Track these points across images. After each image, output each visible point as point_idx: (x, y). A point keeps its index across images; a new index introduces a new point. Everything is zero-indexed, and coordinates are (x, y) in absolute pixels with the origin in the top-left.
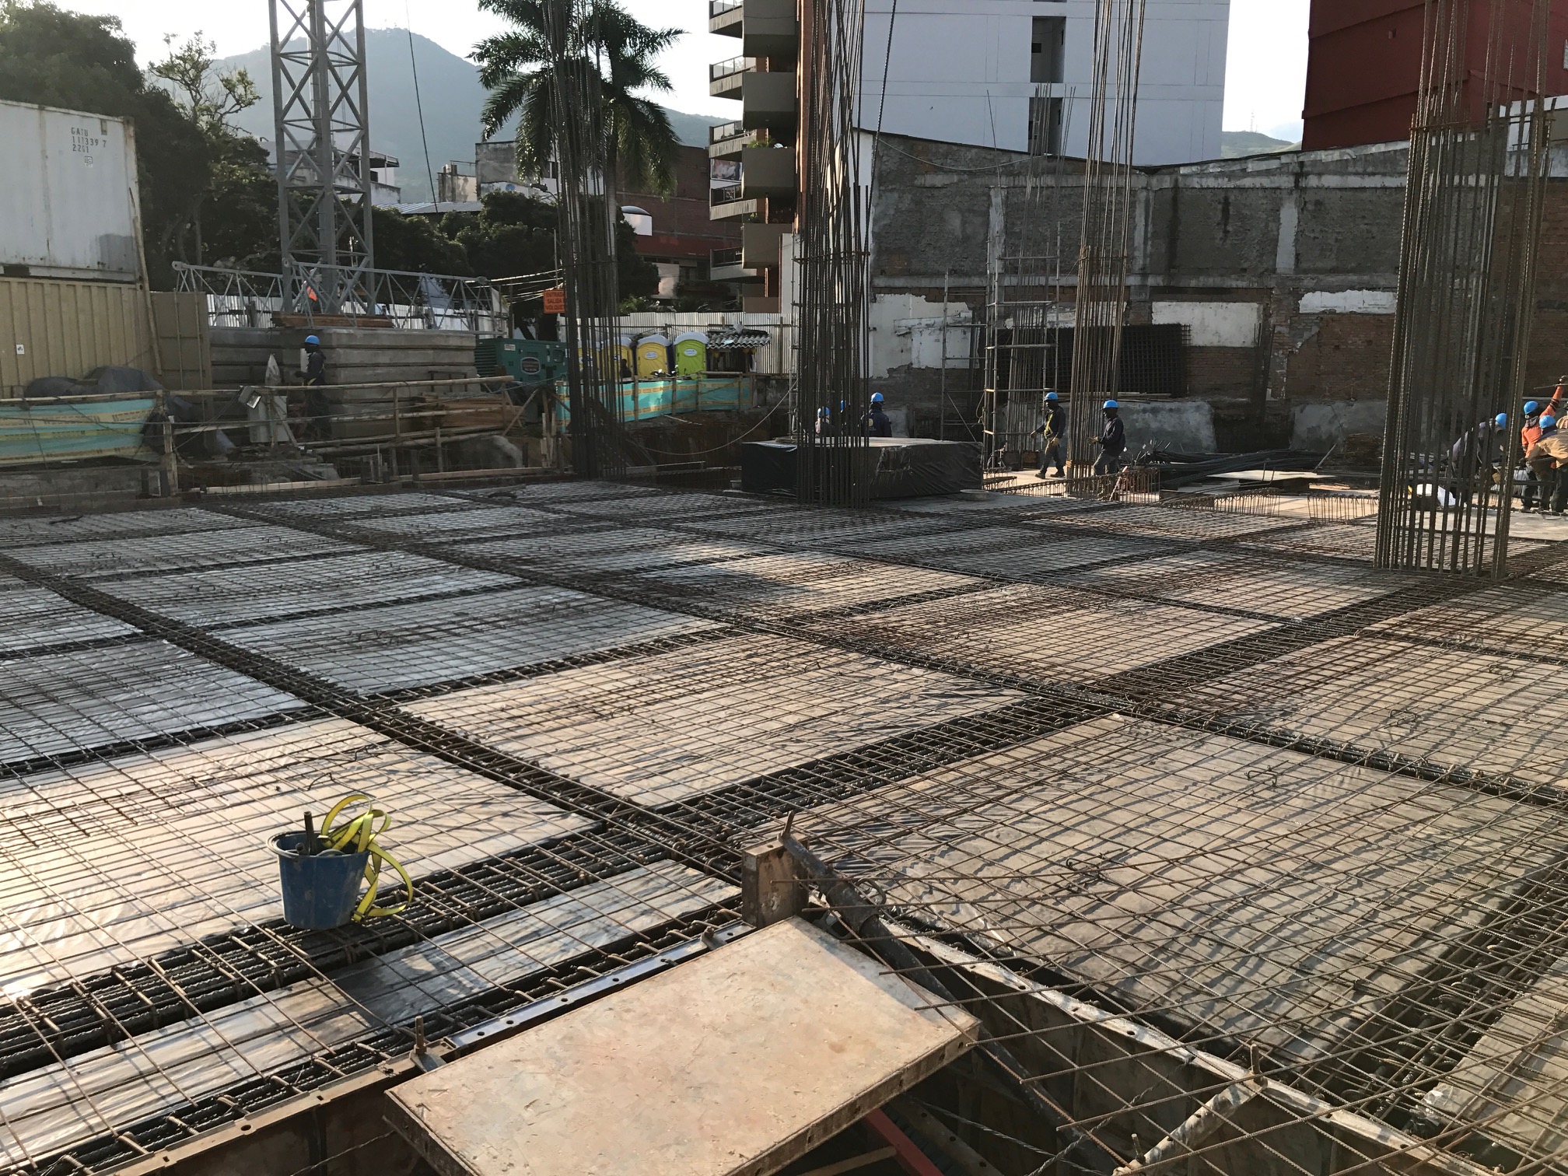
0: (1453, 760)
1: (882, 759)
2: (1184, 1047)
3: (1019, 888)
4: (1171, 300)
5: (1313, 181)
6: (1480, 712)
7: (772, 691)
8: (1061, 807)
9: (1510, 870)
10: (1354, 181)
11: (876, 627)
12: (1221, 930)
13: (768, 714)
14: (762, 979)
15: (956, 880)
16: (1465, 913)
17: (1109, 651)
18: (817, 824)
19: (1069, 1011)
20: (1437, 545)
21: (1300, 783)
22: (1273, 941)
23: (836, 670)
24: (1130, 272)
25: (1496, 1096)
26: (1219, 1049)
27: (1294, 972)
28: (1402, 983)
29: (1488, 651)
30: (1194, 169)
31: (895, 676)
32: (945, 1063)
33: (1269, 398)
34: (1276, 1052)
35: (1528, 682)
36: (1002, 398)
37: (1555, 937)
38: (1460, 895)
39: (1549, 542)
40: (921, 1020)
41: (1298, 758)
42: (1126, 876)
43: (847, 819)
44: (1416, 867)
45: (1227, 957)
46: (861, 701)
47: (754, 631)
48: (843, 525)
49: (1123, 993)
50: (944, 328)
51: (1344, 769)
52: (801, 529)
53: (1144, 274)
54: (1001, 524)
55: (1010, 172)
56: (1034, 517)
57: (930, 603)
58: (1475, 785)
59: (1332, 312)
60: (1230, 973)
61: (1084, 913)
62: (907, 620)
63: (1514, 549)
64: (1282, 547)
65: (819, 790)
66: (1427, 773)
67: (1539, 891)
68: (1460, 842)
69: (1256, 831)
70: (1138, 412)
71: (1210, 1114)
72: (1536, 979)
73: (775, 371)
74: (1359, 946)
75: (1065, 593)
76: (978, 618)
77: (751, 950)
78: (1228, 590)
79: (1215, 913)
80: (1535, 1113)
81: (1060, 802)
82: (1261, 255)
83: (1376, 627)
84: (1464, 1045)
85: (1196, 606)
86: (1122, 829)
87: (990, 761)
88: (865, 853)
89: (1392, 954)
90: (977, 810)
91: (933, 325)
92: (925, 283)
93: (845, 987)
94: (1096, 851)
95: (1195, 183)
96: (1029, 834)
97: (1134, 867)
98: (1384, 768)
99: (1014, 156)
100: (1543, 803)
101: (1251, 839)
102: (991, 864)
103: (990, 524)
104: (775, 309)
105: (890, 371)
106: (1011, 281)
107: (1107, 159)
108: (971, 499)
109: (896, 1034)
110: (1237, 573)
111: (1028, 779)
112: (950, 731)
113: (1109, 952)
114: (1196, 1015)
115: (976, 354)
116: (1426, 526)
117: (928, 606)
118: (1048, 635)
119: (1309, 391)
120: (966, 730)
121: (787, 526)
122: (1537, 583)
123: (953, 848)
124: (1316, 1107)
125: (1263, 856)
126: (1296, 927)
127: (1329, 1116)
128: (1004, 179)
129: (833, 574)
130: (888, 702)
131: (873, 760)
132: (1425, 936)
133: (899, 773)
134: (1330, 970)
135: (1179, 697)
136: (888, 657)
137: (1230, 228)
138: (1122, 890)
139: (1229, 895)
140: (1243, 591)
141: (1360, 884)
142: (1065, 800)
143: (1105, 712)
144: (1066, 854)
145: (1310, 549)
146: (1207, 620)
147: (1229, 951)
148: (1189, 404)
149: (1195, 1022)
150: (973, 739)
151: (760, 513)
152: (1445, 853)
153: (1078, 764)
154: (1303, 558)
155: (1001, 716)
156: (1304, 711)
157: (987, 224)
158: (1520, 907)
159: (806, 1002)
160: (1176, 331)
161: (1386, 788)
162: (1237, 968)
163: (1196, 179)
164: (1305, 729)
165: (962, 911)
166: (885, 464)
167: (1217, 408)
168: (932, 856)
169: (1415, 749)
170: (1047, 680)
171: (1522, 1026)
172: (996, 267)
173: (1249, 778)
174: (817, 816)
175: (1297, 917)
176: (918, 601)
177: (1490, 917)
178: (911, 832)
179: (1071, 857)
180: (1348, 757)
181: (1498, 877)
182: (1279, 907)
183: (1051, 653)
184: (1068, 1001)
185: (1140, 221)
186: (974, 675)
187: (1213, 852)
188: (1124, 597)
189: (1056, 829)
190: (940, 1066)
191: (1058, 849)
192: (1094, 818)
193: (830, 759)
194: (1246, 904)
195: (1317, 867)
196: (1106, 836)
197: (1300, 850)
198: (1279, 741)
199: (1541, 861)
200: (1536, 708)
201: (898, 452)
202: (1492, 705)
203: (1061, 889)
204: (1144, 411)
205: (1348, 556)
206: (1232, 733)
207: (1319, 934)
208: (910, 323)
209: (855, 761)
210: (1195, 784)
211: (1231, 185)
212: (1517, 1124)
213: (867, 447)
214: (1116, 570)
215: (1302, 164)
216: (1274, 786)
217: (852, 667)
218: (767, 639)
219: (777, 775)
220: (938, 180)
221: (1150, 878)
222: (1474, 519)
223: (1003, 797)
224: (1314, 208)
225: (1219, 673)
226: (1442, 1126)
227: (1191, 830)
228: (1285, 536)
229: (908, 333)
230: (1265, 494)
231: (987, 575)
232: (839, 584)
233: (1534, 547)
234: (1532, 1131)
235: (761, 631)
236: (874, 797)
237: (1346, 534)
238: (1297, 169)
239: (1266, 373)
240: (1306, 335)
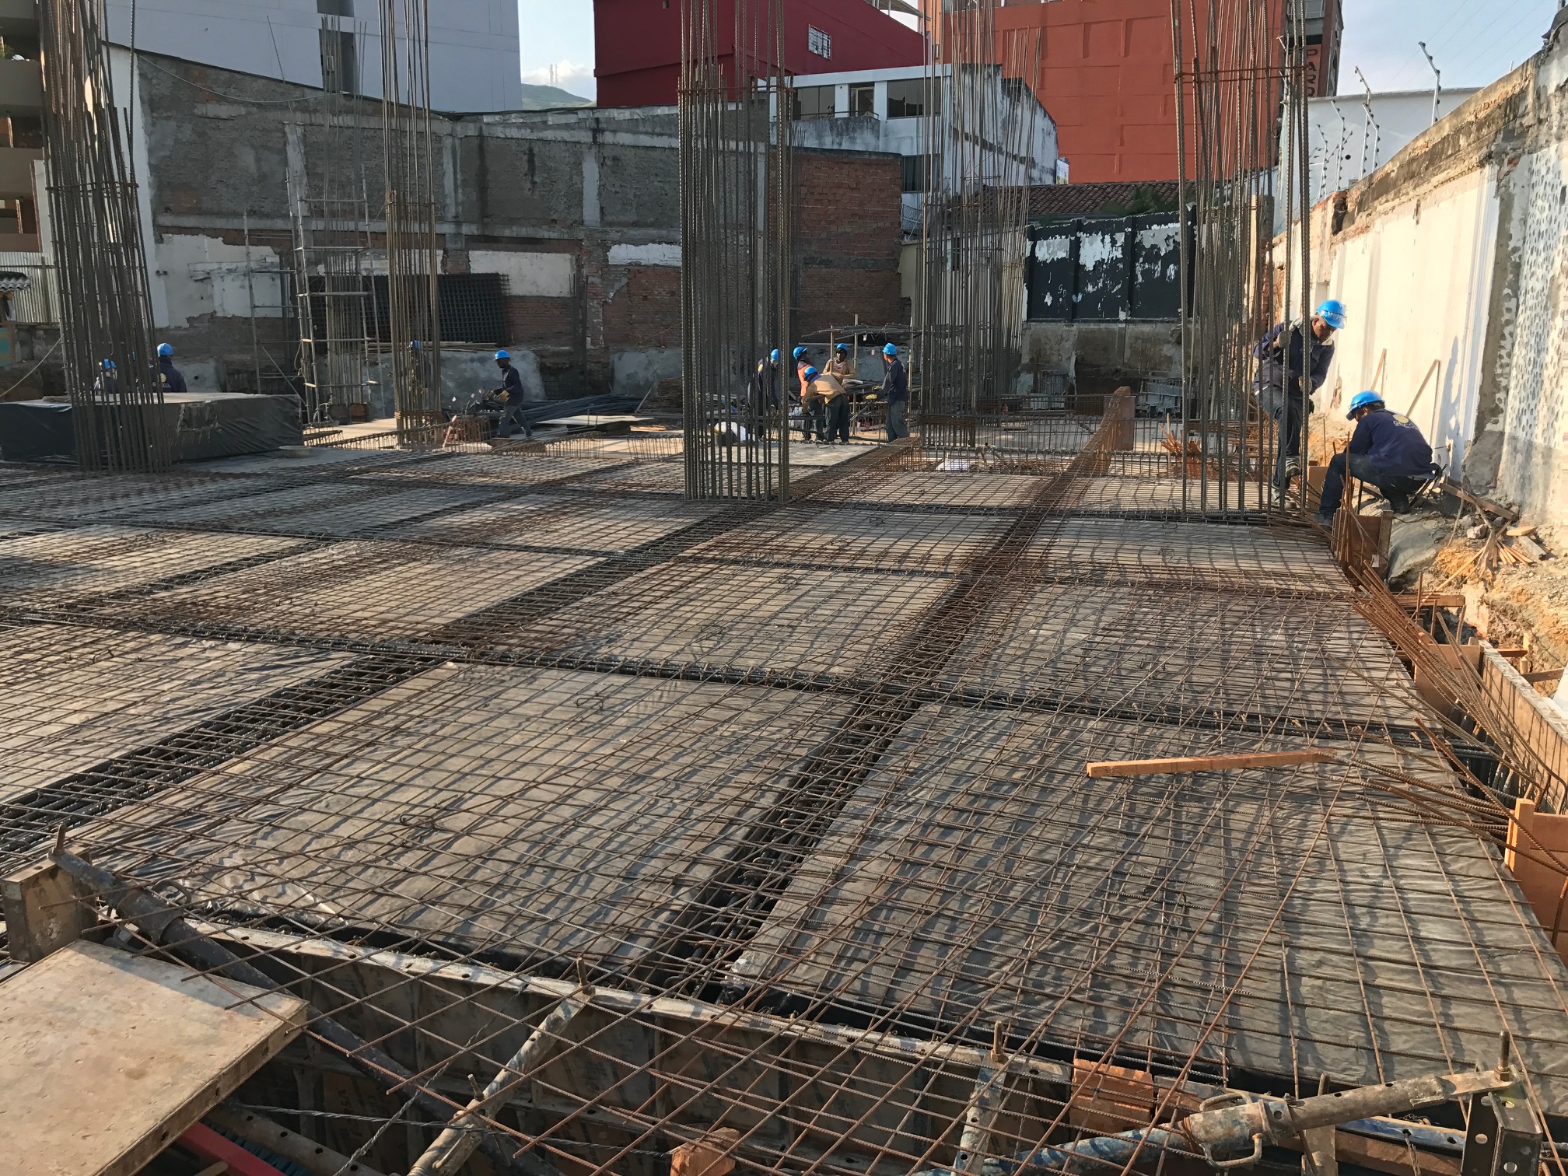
0: (752, 662)
1: (194, 747)
2: (517, 977)
3: (350, 855)
4: (487, 249)
5: (608, 138)
6: (771, 618)
7: (50, 690)
8: (394, 764)
9: (797, 751)
10: (645, 140)
11: (183, 603)
12: (552, 858)
13: (45, 717)
14: (36, 1020)
15: (282, 859)
16: (762, 796)
17: (442, 601)
18: (113, 831)
19: (404, 970)
20: (734, 474)
21: (624, 703)
22: (601, 856)
23: (134, 656)
24: (441, 219)
25: (789, 951)
26: (552, 970)
27: (620, 881)
28: (712, 869)
29: (778, 565)
30: (497, 118)
31: (208, 654)
32: (270, 1056)
33: (589, 346)
34: (606, 961)
35: (808, 588)
36: (322, 350)
37: (831, 802)
38: (757, 781)
39: (822, 467)
40: (239, 1018)
41: (623, 680)
42: (460, 821)
43: (150, 818)
44: (722, 763)
45: (560, 881)
46: (166, 687)
47: (23, 623)
48: (140, 493)
49: (461, 938)
50: (249, 273)
51: (663, 684)
52: (85, 501)
53: (458, 223)
54: (326, 480)
55: (304, 107)
56: (361, 472)
57: (247, 571)
58: (769, 682)
59: (638, 264)
60: (563, 895)
61: (419, 867)
62: (220, 591)
63: (795, 475)
64: (604, 487)
65: (114, 793)
66: (731, 678)
67: (818, 765)
68: (757, 733)
69: (586, 754)
70: (465, 361)
71: (543, 1035)
72: (818, 841)
73: (41, 319)
74: (677, 843)
75: (395, 547)
76: (302, 581)
77: (21, 990)
78: (556, 531)
79: (548, 841)
80: (820, 959)
81: (393, 760)
82: (569, 207)
83: (688, 553)
84: (763, 913)
85: (527, 549)
86: (456, 776)
87: (317, 730)
88: (172, 852)
89: (705, 844)
90: (303, 783)
91: (235, 270)
92: (220, 223)
93: (144, 1005)
94: (430, 803)
95: (499, 132)
96: (360, 798)
97: (467, 811)
98: (696, 679)
99: (307, 91)
100: (820, 689)
101: (581, 763)
102: (320, 836)
103: (315, 481)
104: (36, 248)
105: (190, 320)
106: (318, 225)
107: (403, 101)
108: (292, 456)
109: (208, 1041)
110: (565, 514)
111: (359, 741)
112: (273, 705)
113: (447, 900)
114: (531, 944)
115: (289, 303)
116: (725, 460)
117: (244, 574)
118: (378, 591)
119: (625, 339)
120: (289, 701)
121: (67, 499)
122: (814, 503)
123: (278, 828)
124: (637, 1002)
125: (591, 778)
126: (623, 838)
127: (650, 1007)
128: (299, 114)
129: (128, 548)
130: (199, 683)
131: (182, 749)
132: (732, 822)
133: (214, 759)
134: (652, 871)
135: (512, 637)
136: (198, 635)
137: (537, 179)
138: (458, 837)
139: (561, 821)
140: (571, 530)
141: (677, 787)
142: (398, 757)
143: (439, 662)
144: (400, 811)
145: (630, 486)
146: (538, 560)
147: (562, 873)
148: (515, 353)
149: (530, 950)
150: (299, 709)
151: (29, 485)
152: (746, 745)
153: (412, 718)
154: (625, 495)
155: (329, 681)
156: (627, 636)
157: (285, 162)
158: (805, 782)
159: (94, 1032)
160: (494, 281)
161: (697, 695)
162: (568, 889)
163: (500, 129)
164: (629, 653)
165: (289, 892)
166: (187, 422)
167: (542, 357)
168: (253, 841)
169: (721, 658)
170: (379, 637)
171: (807, 885)
172: (299, 209)
173: (578, 706)
174: (111, 822)
175: (622, 828)
176: (234, 570)
177: (782, 794)
178: (228, 819)
179: (405, 813)
180: (666, 673)
181: (788, 759)
182: (607, 822)
183: (382, 609)
184: (401, 959)
185: (448, 167)
186: (299, 641)
187: (544, 782)
188: (456, 545)
189: (390, 787)
190: (264, 1061)
191: (391, 807)
192: (428, 770)
193: (127, 757)
194: (576, 826)
195: (640, 778)
196: (440, 786)
197: (625, 766)
198: (604, 668)
199: (819, 739)
200: (814, 609)
201: (201, 407)
202: (781, 611)
203: (396, 847)
204: (472, 360)
205: (663, 491)
206: (561, 666)
207: (644, 839)
208: (208, 267)
209: (160, 753)
210: (528, 720)
211: (534, 136)
212: (806, 972)
213: (161, 404)
214: (448, 520)
215: (597, 120)
216: (601, 709)
217: (154, 650)
218: (42, 631)
219: (58, 785)
220: (224, 111)
221: (485, 819)
222: (761, 451)
223: (331, 765)
224: (612, 163)
225: (550, 610)
226: (747, 989)
227: (525, 764)
228: (607, 475)
229: (207, 278)
230: (589, 437)
231: (311, 536)
232: (136, 559)
233: (810, 472)
234: (818, 975)
235: (34, 623)
236: (183, 790)
237: (661, 471)
238: (594, 125)
239: (584, 322)
240: (617, 286)
